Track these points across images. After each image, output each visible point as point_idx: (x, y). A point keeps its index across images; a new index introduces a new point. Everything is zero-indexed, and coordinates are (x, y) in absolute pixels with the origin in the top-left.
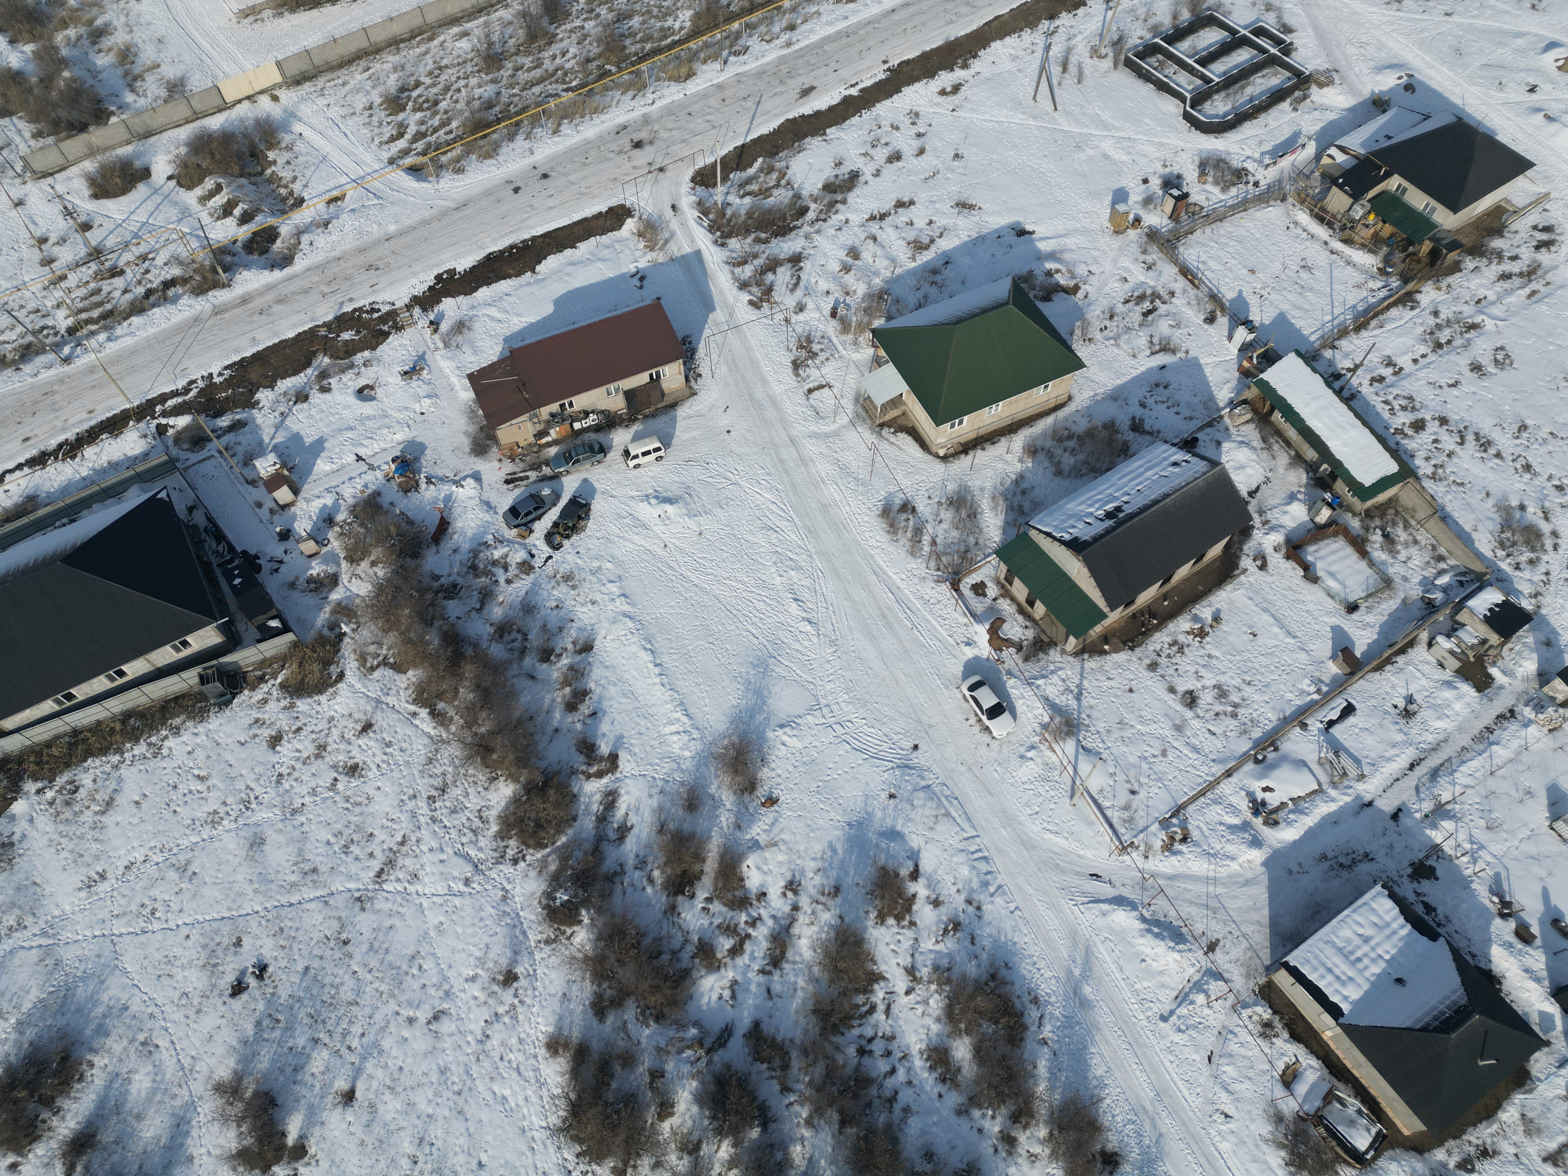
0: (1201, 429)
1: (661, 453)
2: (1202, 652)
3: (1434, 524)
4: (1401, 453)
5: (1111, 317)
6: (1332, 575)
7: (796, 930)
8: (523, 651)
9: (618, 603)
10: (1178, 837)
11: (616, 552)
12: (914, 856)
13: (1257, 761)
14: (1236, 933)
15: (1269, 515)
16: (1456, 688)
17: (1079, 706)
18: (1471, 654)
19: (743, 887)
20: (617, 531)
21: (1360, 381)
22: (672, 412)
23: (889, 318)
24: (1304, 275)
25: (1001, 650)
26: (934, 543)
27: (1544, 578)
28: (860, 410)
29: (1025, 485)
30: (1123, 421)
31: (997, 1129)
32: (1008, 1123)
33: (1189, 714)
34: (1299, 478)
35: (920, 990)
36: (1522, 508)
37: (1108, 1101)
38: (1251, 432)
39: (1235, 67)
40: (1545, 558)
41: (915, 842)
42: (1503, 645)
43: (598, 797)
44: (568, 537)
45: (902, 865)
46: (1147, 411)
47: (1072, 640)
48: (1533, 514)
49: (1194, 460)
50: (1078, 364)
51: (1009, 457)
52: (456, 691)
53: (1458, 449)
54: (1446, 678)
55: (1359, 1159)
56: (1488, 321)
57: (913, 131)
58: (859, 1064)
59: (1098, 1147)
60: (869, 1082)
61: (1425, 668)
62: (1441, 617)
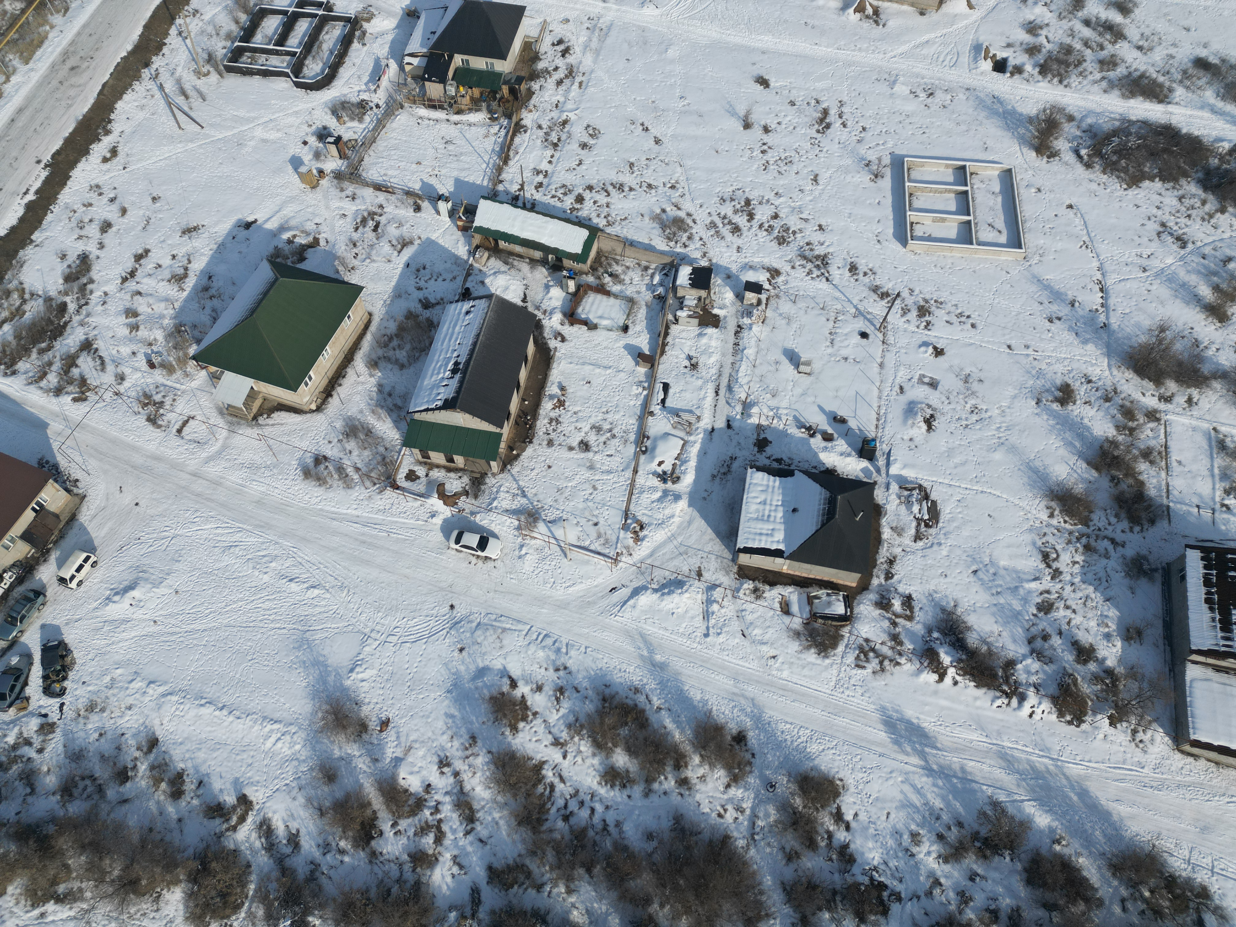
0: (465, 280)
1: (93, 559)
2: (569, 414)
3: (629, 251)
4: (583, 221)
5: (355, 245)
6: (601, 317)
7: (467, 787)
8: (100, 790)
9: (151, 691)
10: (638, 529)
11: (117, 658)
12: (504, 673)
13: (644, 453)
14: (705, 555)
15: (544, 307)
16: (705, 334)
17: (528, 499)
18: (698, 310)
19: (411, 794)
20: (103, 642)
21: (530, 193)
22: (76, 524)
23: (198, 342)
24: (451, 147)
25: (456, 503)
26: (357, 469)
27: (701, 243)
28: (230, 418)
29: (387, 389)
30: (415, 306)
31: (673, 783)
32: (676, 773)
33: (590, 455)
34: (542, 273)
35: (571, 748)
36: (664, 211)
37: (715, 708)
38: (495, 263)
39: (304, 36)
40: (694, 231)
41: (497, 664)
42: (709, 293)
43: (254, 835)
44: (65, 678)
45: (501, 685)
46: (425, 291)
47: (493, 464)
48: (671, 211)
49: (477, 302)
50: (358, 289)
51: (362, 379)
52: (67, 867)
53: (608, 199)
54: (697, 332)
55: (846, 619)
56: (570, 115)
57: (105, 199)
58: (571, 827)
59: (729, 738)
60: (584, 831)
61: (684, 335)
62: (670, 301)
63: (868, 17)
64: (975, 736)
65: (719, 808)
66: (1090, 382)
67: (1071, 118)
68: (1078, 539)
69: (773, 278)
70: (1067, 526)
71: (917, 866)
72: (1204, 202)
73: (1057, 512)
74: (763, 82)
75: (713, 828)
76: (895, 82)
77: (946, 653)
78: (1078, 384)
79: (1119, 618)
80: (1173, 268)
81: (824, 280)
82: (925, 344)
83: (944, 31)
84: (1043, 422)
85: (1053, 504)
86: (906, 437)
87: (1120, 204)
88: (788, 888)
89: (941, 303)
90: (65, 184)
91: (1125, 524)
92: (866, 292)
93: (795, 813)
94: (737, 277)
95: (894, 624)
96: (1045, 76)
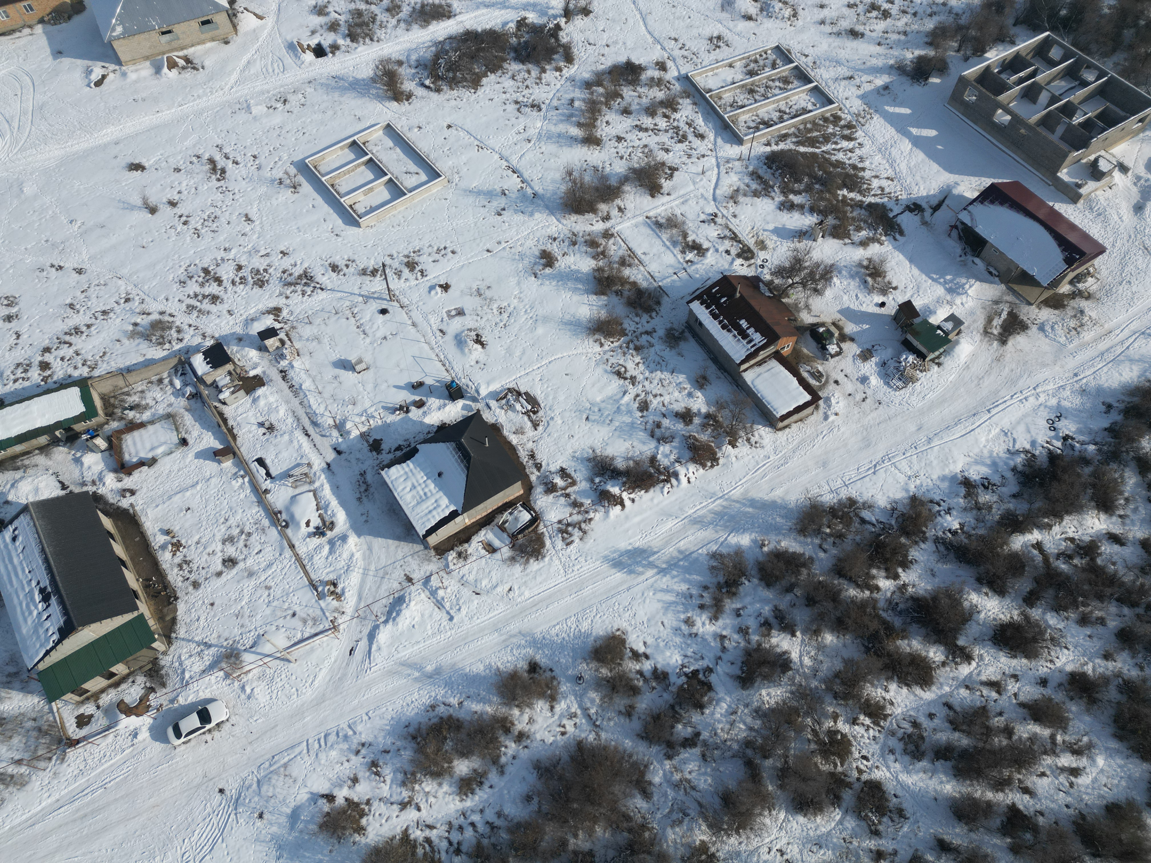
2: (193, 548)
3: (131, 378)
4: (64, 382)
6: (152, 449)
10: (332, 588)
12: (315, 797)
13: (287, 526)
14: (402, 562)
15: (88, 479)
16: (258, 397)
17: (216, 646)
18: (236, 383)
25: (149, 706)
26: (19, 762)
27: (192, 328)
31: (513, 745)
32: (510, 736)
33: (241, 565)
34: (61, 452)
35: (419, 798)
36: (135, 324)
37: (499, 664)
38: (6, 476)
40: (178, 323)
41: (303, 796)
42: (234, 363)
45: (321, 809)
47: (155, 645)
48: (144, 321)
49: (16, 523)
53: (74, 348)
54: (250, 401)
55: (535, 520)
58: (467, 853)
59: (526, 675)
60: (479, 846)
61: (240, 410)
62: (206, 392)
64: (670, 524)
65: (558, 729)
66: (555, 239)
67: (400, 63)
68: (628, 347)
69: (278, 316)
70: (616, 344)
71: (704, 639)
73: (603, 340)
74: (137, 167)
75: (565, 747)
76: (249, 107)
77: (612, 486)
78: (549, 246)
79: (687, 378)
80: (545, 128)
81: (319, 291)
82: (432, 288)
83: (256, 47)
84: (548, 287)
85: (597, 336)
86: (473, 363)
87: (479, 105)
88: (644, 735)
89: (419, 251)
91: (645, 317)
92: (359, 279)
93: (608, 681)
94: (247, 334)
95: (567, 496)
96: (357, 42)
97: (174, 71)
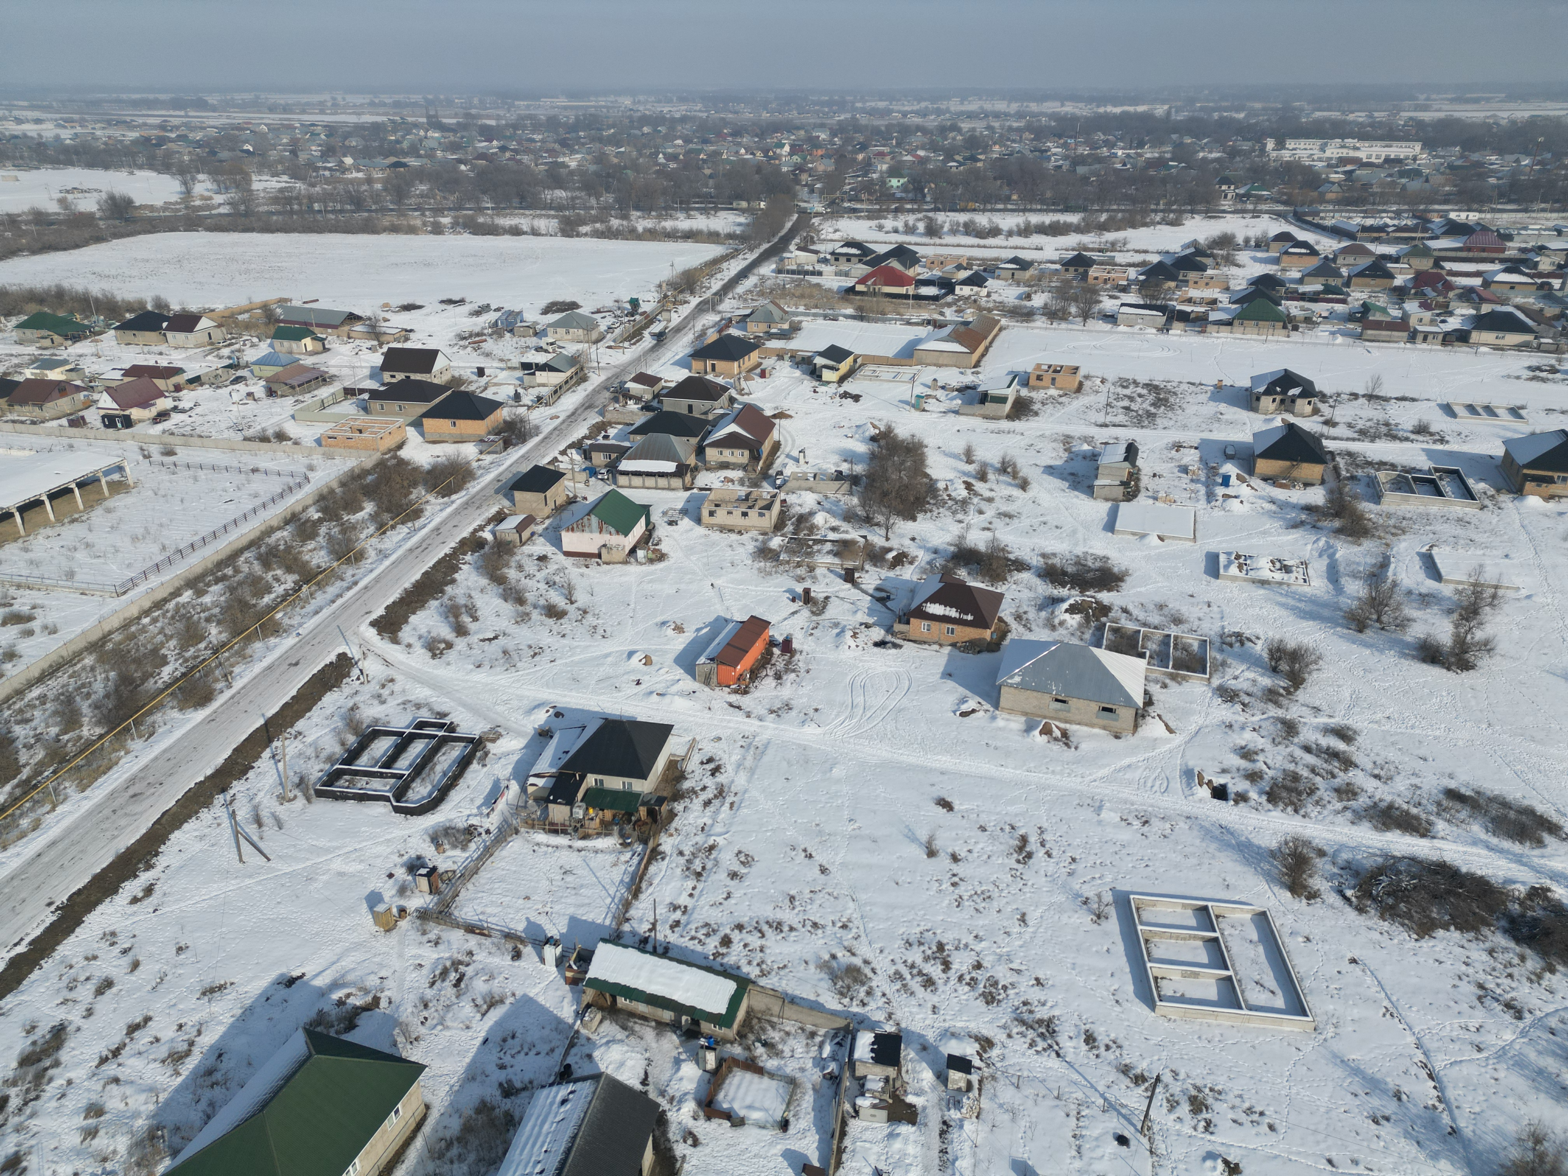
0: (567, 1053)
3: (789, 1011)
4: (729, 971)
5: (426, 1006)
6: (750, 1107)
15: (671, 1091)
16: (898, 1135)
18: (886, 1097)
21: (663, 934)
24: (569, 878)
27: (885, 1000)
30: (492, 1093)
34: (671, 1041)
36: (834, 957)
38: (610, 1028)
40: (874, 984)
42: (899, 1072)
46: (509, 1070)
48: (844, 958)
49: (579, 1085)
50: (419, 1068)
53: (763, 942)
54: (886, 1131)
56: (718, 839)
57: (116, 950)
61: (868, 1135)
62: (847, 1083)
63: (1056, 739)
67: (1321, 853)
69: (985, 1051)
72: (1523, 958)
74: (946, 805)
76: (1100, 808)
80: (1517, 1047)
81: (1053, 1055)
82: (1211, 1156)
83: (1147, 755)
87: (1416, 959)
89: (1220, 1093)
90: (73, 931)
92: (1114, 1075)
94: (936, 1048)
96: (1275, 804)
97: (1045, 738)
